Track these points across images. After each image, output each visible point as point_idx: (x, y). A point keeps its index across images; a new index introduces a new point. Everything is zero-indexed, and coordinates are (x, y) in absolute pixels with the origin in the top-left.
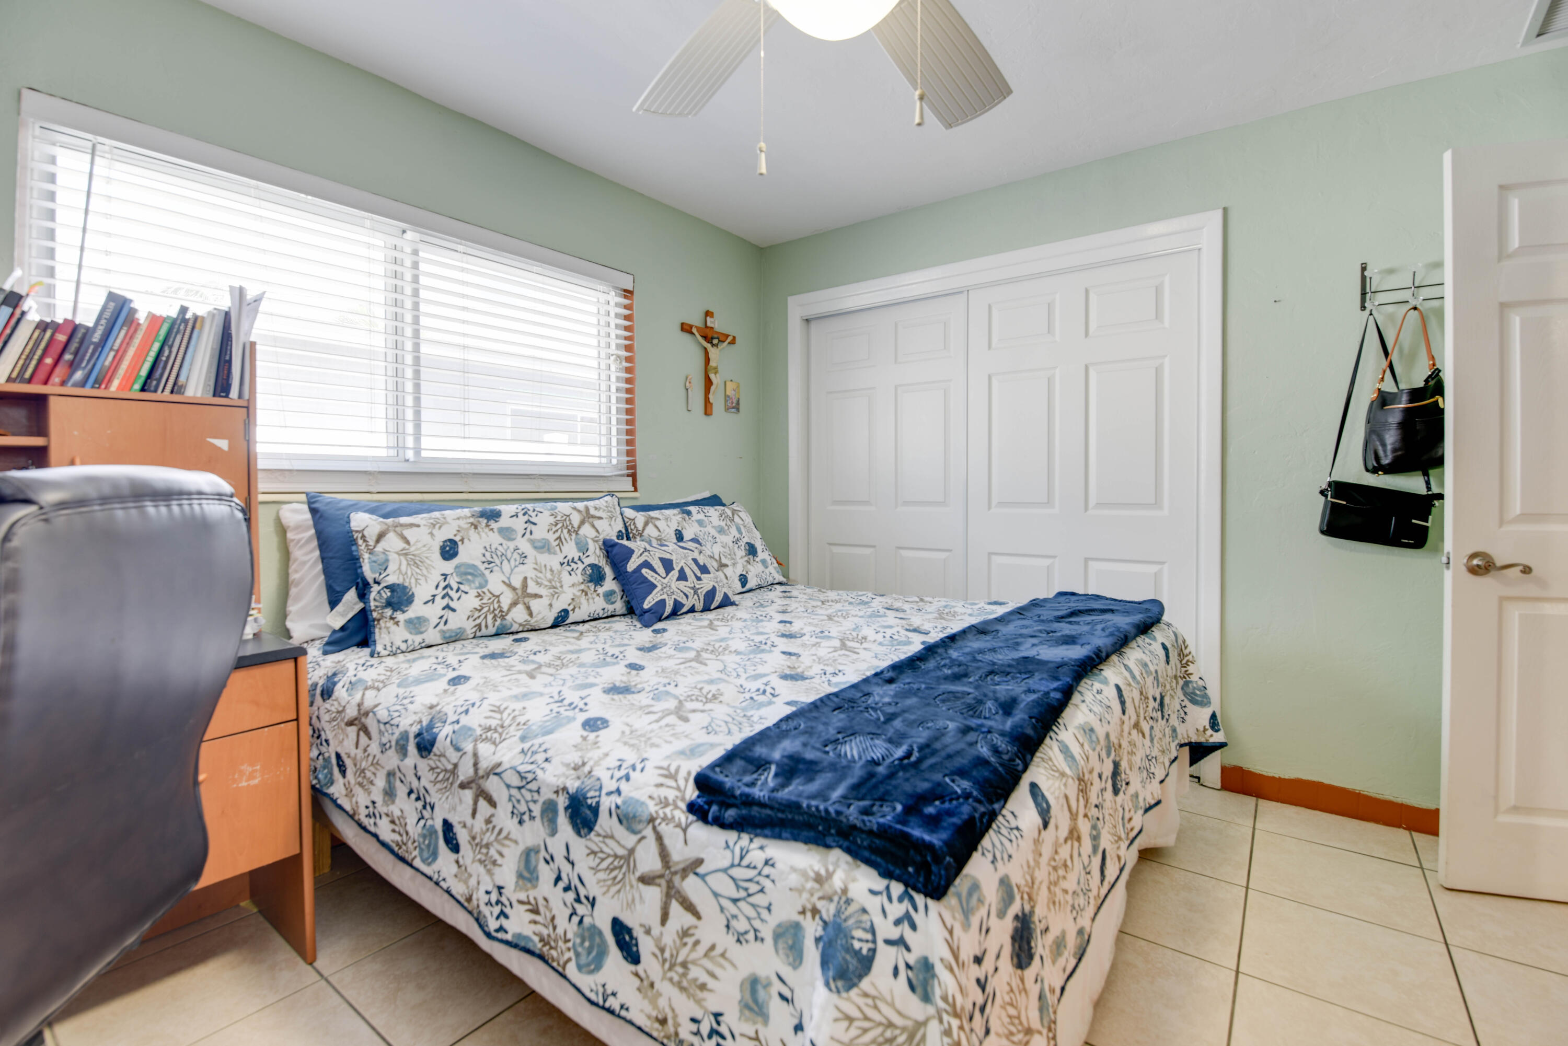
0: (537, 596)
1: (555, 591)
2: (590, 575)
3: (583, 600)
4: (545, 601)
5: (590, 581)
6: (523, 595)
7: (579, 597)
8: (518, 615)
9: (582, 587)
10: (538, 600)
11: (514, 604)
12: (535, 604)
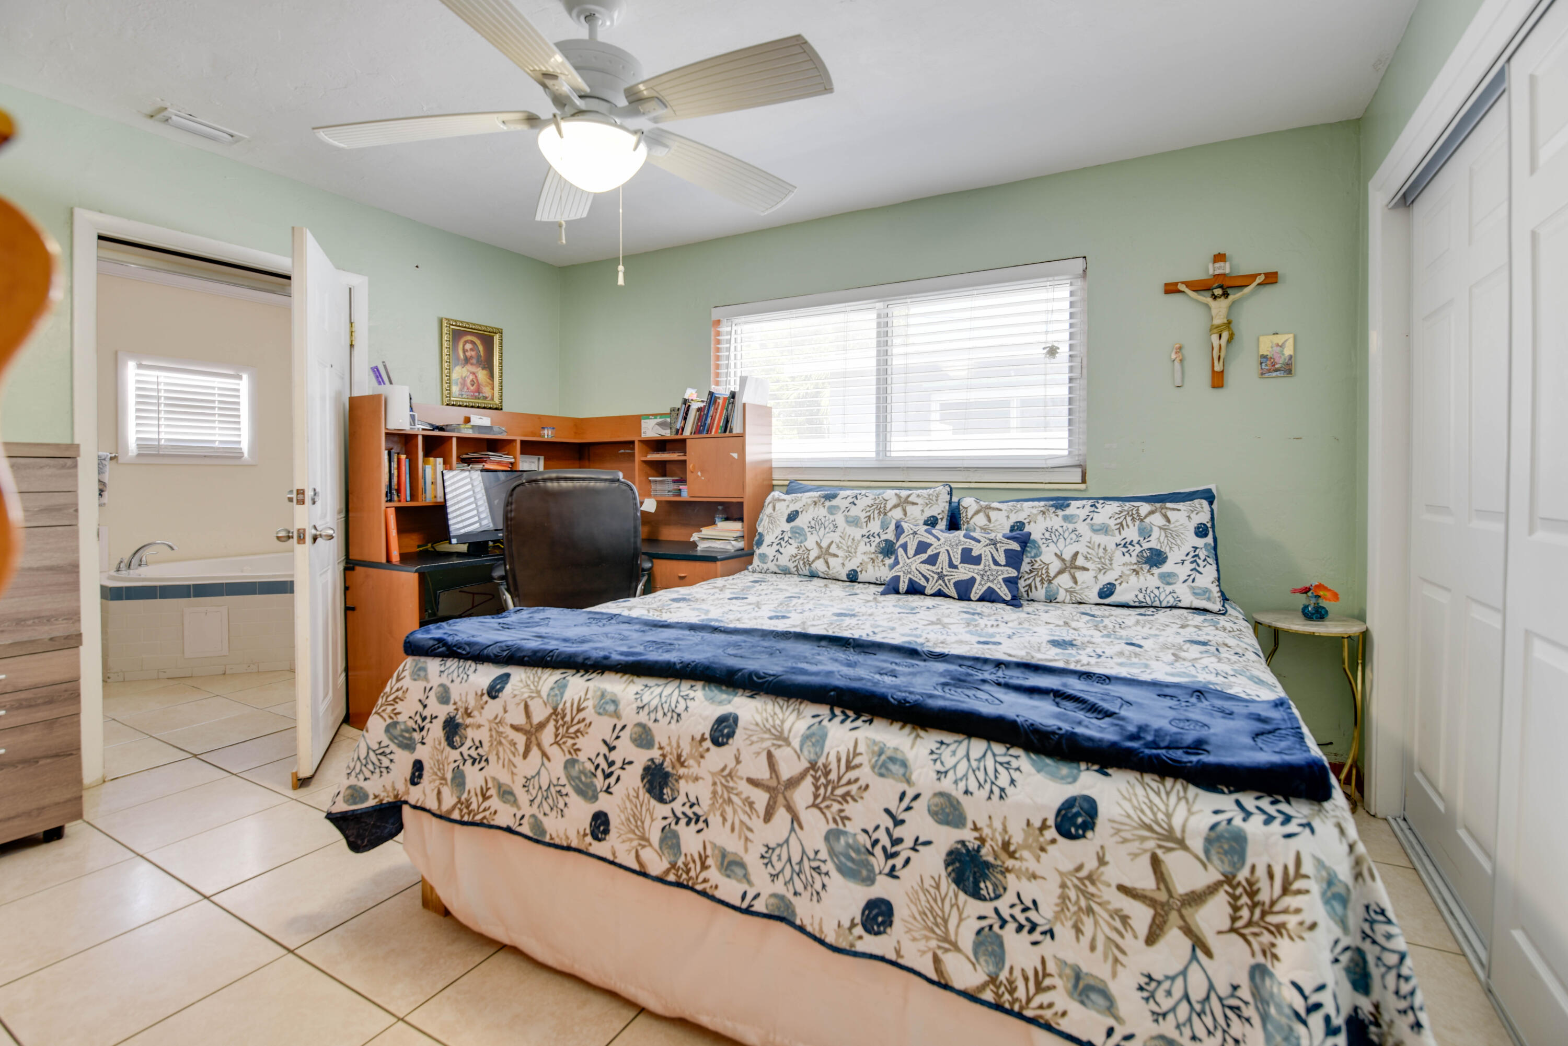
0: (836, 556)
1: (850, 554)
2: (883, 549)
3: (870, 566)
4: (840, 560)
5: (881, 553)
6: (825, 553)
7: (867, 563)
8: (819, 566)
9: (873, 556)
10: (835, 559)
11: (818, 558)
12: (832, 561)
